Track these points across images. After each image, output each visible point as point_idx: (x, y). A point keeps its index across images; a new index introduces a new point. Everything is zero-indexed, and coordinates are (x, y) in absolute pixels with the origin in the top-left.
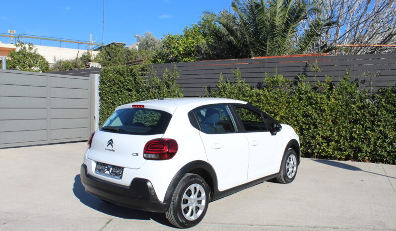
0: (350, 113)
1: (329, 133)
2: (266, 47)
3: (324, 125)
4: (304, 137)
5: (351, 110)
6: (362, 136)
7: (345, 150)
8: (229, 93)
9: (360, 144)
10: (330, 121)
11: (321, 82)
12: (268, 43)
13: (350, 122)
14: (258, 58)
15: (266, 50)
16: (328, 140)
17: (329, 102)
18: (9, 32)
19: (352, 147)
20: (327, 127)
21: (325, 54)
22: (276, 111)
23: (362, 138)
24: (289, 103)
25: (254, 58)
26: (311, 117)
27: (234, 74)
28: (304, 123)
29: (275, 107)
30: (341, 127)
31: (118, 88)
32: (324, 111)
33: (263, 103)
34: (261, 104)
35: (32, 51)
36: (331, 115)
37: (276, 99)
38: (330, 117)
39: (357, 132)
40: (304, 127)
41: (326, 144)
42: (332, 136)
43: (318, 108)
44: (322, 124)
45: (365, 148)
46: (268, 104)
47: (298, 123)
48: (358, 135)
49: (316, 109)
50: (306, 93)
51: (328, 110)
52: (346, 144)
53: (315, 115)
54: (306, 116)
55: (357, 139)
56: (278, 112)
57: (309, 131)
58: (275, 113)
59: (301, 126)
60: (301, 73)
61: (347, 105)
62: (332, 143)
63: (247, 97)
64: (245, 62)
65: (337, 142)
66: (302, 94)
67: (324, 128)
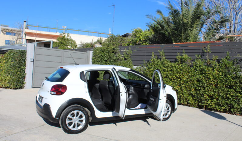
0: (226, 81)
1: (213, 93)
2: (181, 37)
3: (210, 88)
4: (197, 95)
5: (227, 79)
6: (234, 97)
7: (223, 106)
8: (156, 65)
9: (232, 102)
10: (214, 85)
11: (209, 59)
12: (182, 34)
13: (226, 87)
14: (177, 43)
15: (181, 38)
16: (212, 98)
17: (213, 73)
18: (63, 27)
19: (227, 104)
20: (211, 89)
21: (218, 41)
22: (181, 77)
23: (235, 99)
24: (189, 73)
25: (174, 44)
26: (201, 82)
27: (160, 53)
28: (197, 86)
29: (180, 74)
30: (220, 90)
31: (100, 59)
32: (209, 78)
33: (174, 72)
34: (173, 72)
35: (69, 38)
36: (214, 82)
37: (181, 70)
38: (214, 83)
39: (231, 94)
40: (197, 88)
41: (211, 101)
42: (214, 96)
43: (206, 76)
44: (208, 87)
45: (236, 106)
46: (177, 72)
47: (194, 86)
48: (232, 96)
49: (204, 77)
50: (200, 66)
51: (212, 78)
52: (223, 101)
53: (204, 81)
54: (198, 81)
55: (230, 99)
56: (182, 77)
57: (200, 91)
58: (180, 78)
59: (195, 87)
60: (201, 53)
61: (225, 75)
62: (214, 100)
63: (165, 68)
64: (169, 46)
65: (217, 100)
66: (197, 67)
67: (209, 89)
